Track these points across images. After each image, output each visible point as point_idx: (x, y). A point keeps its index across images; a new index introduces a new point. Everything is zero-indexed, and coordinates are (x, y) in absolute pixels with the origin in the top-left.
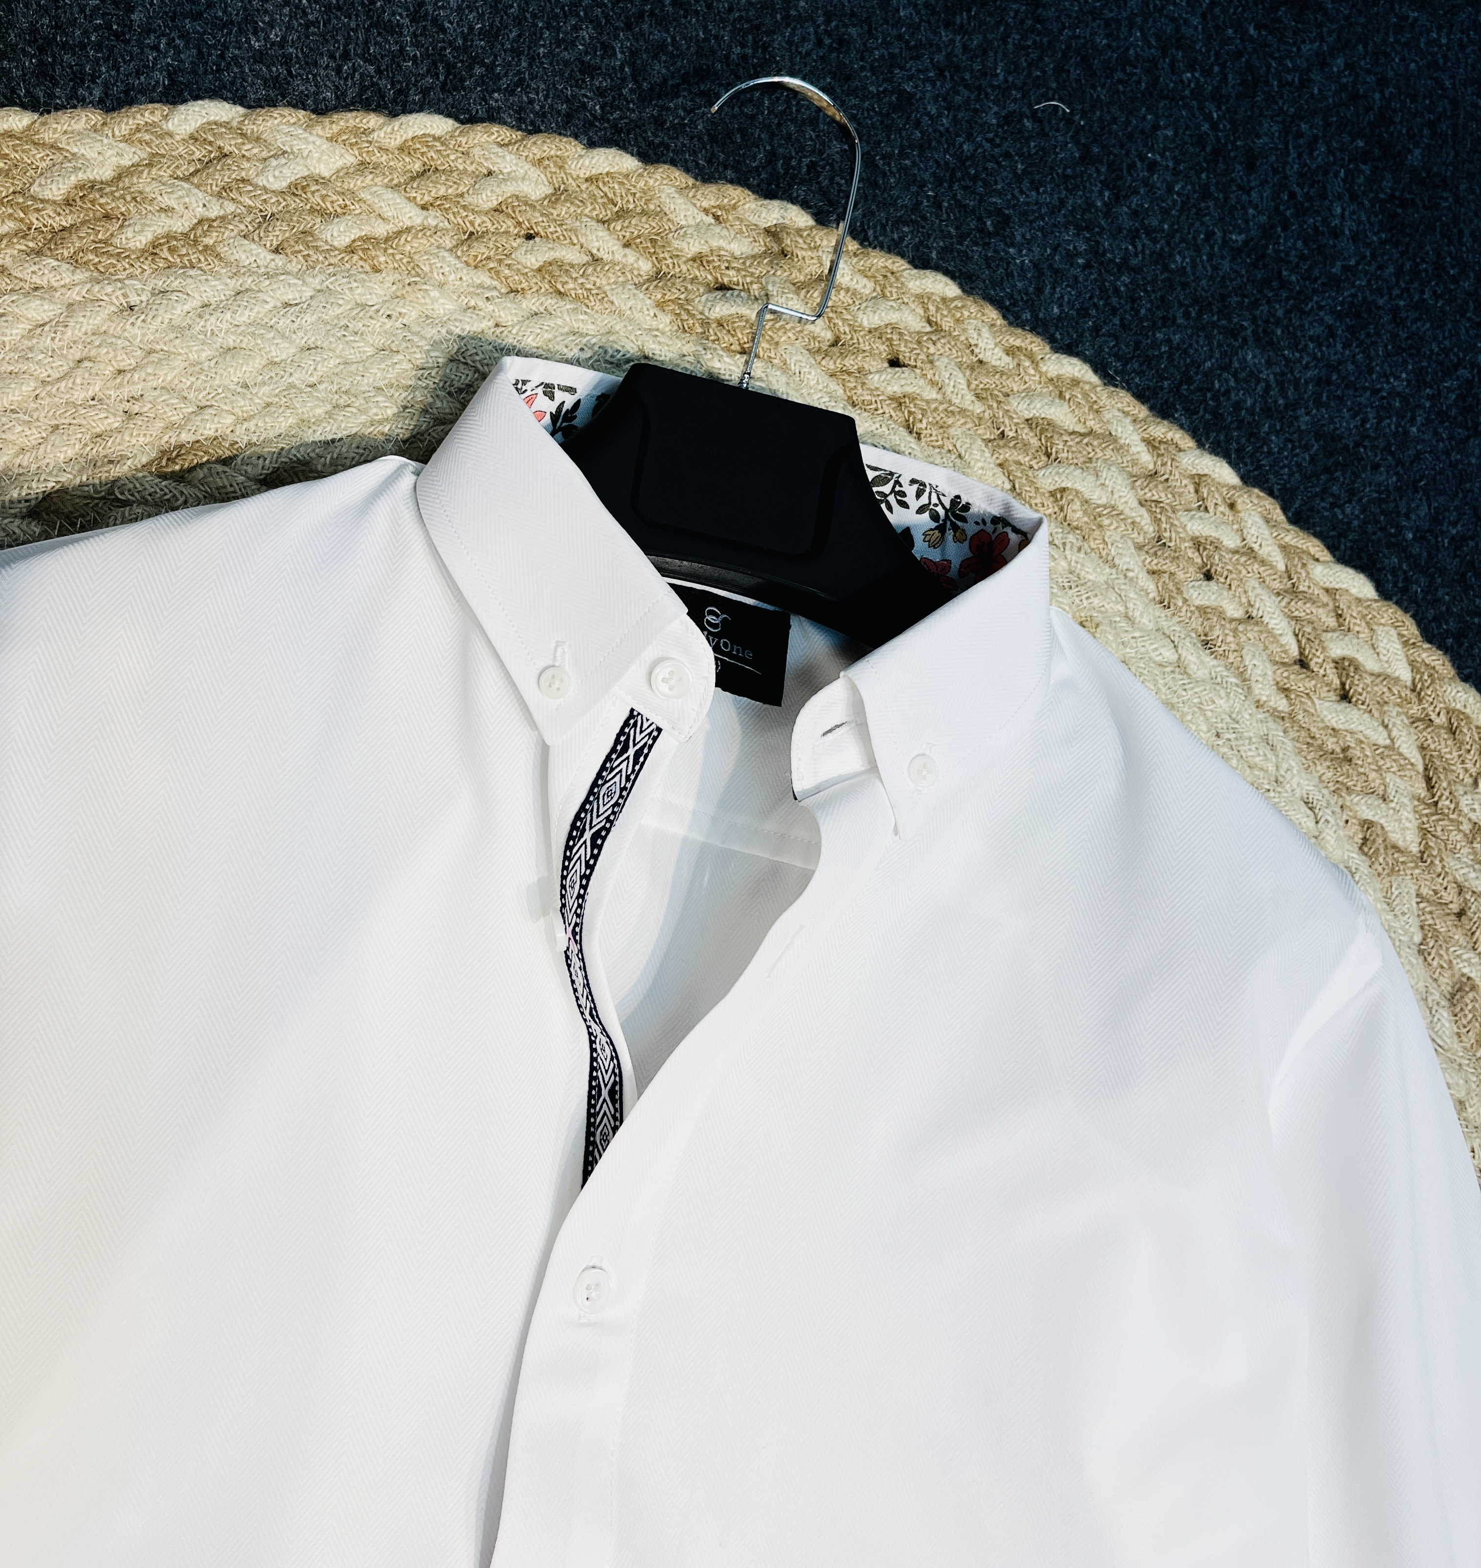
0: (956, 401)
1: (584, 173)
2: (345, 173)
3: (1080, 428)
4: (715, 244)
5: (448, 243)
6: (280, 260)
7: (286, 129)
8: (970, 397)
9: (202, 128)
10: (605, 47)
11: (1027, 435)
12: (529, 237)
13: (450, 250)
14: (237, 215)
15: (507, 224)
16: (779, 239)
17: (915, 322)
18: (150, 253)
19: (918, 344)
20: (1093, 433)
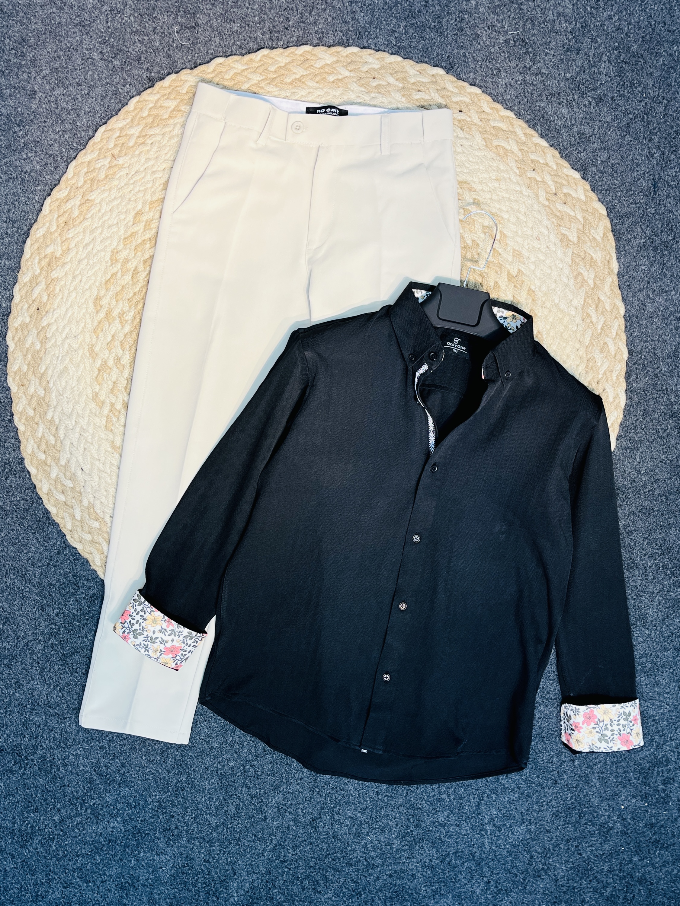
0: (475, 121)
1: (388, 62)
2: (334, 63)
3: (507, 130)
4: (418, 79)
5: (355, 80)
6: (318, 85)
7: (321, 52)
8: (479, 120)
9: (303, 53)
10: (399, 25)
11: (492, 131)
12: (374, 78)
13: (355, 82)
14: (310, 74)
15: (369, 75)
16: (435, 78)
17: (467, 100)
18: (291, 83)
19: (467, 106)
20: (510, 131)
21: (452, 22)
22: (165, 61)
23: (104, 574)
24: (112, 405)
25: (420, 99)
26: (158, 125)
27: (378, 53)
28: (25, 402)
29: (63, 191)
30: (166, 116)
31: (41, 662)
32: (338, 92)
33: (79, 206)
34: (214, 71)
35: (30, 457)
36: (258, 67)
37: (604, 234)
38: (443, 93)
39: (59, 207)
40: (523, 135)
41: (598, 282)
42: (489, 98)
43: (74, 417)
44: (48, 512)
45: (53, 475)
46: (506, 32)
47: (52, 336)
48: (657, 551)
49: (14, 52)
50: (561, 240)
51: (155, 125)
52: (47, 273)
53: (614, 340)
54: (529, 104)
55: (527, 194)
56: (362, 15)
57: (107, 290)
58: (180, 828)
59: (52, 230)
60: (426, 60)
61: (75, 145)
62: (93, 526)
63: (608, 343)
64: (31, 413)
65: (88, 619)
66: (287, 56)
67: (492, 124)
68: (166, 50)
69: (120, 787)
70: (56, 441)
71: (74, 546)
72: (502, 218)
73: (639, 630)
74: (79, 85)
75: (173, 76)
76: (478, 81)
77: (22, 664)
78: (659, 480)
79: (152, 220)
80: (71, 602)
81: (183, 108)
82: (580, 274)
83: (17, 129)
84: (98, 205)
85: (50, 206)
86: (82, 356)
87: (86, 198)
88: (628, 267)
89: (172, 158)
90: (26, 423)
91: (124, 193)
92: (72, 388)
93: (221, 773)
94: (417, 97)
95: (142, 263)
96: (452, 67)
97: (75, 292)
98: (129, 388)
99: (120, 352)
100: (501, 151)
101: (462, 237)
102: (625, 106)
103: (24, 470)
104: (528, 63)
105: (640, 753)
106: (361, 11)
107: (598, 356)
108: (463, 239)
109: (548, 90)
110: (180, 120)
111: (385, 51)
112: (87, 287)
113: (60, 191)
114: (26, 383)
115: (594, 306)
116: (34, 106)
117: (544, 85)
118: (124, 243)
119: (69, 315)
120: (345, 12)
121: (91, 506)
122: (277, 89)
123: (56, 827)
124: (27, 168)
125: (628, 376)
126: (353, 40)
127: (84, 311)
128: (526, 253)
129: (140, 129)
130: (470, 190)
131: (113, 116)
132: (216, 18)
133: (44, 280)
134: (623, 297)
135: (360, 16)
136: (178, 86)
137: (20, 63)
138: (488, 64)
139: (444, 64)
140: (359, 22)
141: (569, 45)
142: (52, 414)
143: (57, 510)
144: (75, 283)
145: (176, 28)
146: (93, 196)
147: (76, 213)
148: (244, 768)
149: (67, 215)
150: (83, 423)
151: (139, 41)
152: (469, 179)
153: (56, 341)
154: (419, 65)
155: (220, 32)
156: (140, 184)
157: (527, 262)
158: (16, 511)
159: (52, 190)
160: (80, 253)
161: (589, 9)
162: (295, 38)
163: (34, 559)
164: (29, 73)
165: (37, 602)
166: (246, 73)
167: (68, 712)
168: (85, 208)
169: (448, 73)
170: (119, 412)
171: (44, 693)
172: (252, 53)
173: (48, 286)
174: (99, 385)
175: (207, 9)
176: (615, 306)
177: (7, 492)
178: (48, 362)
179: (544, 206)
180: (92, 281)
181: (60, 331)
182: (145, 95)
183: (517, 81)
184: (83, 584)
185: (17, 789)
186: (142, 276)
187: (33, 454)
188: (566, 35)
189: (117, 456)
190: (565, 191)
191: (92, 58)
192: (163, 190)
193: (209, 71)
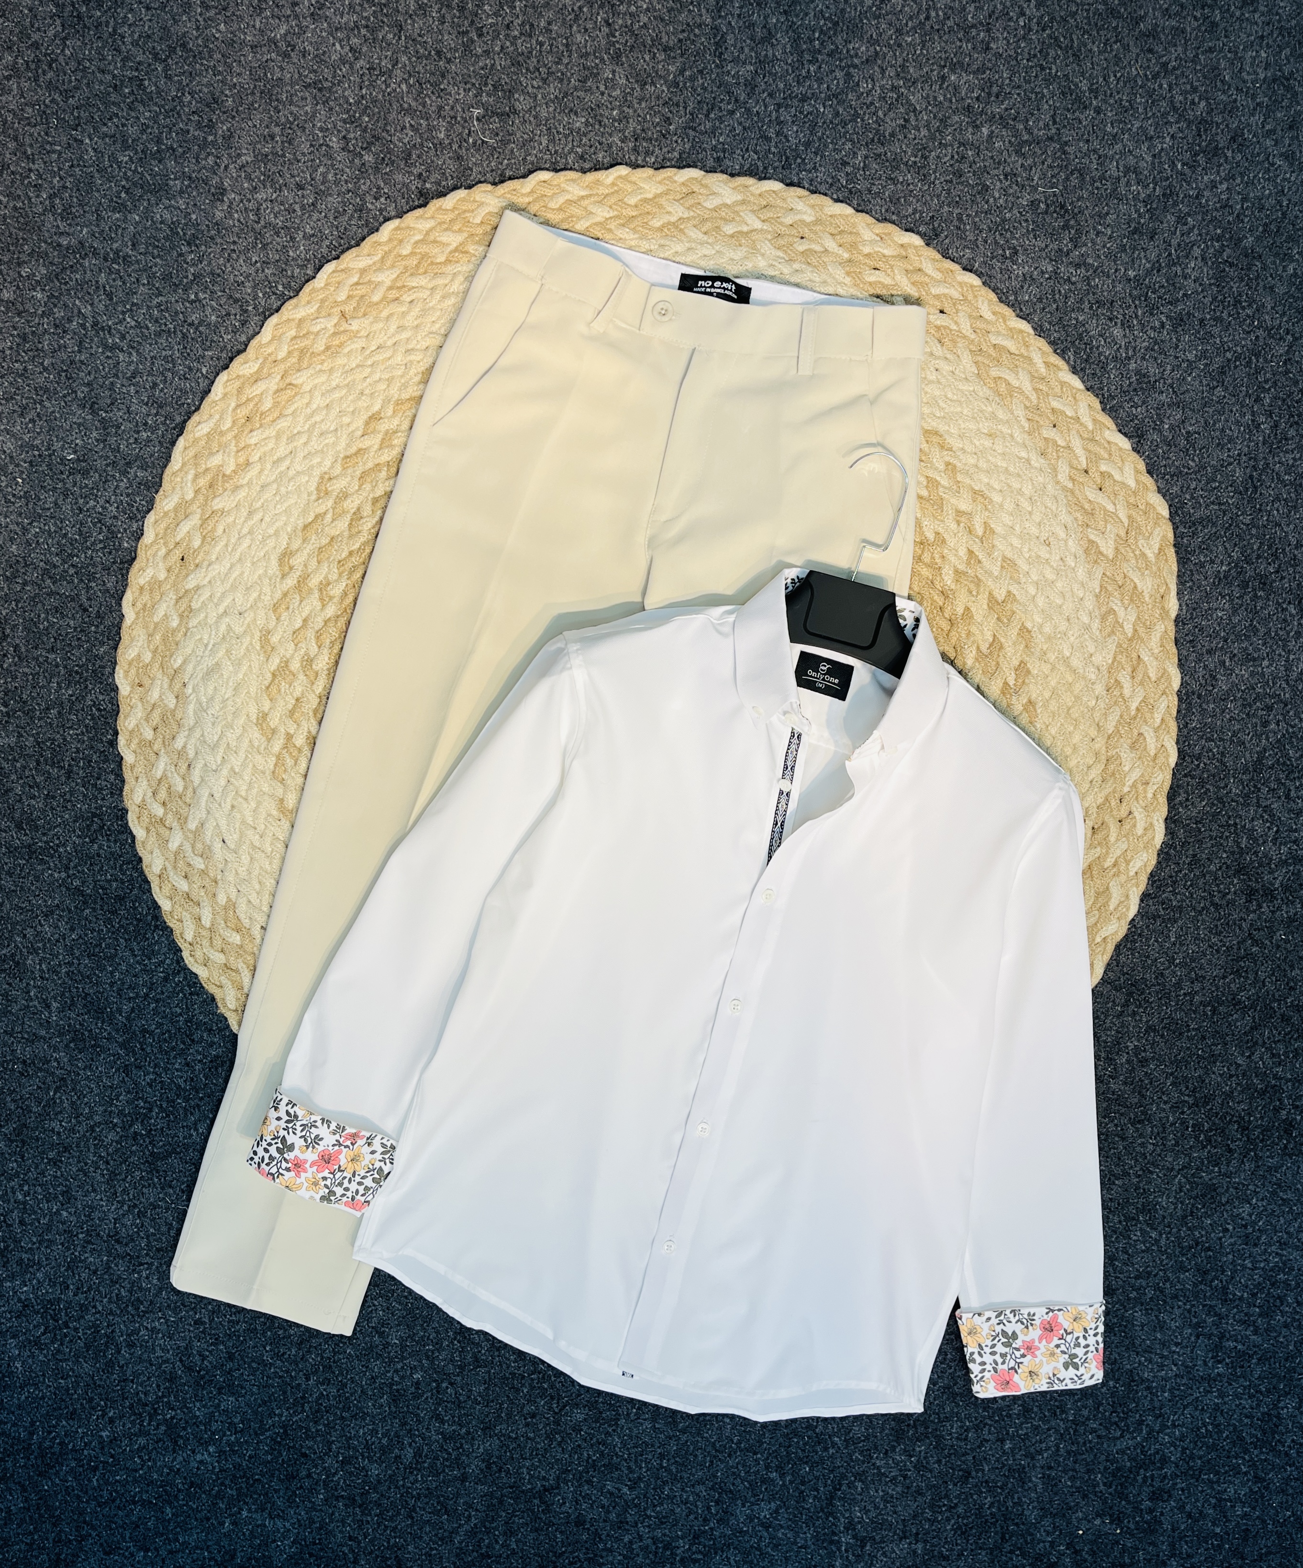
0: (964, 332)
1: (829, 213)
2: (736, 203)
3: (1017, 352)
4: (876, 249)
5: (769, 237)
6: (705, 238)
7: (717, 183)
8: (970, 331)
10: (854, 153)
11: (991, 351)
12: (802, 238)
13: (769, 241)
14: (694, 218)
15: (794, 232)
16: (906, 250)
17: (955, 294)
18: (660, 229)
19: (954, 304)
20: (1021, 355)
21: (946, 159)
22: (451, 166)
23: (240, 1025)
24: (289, 737)
25: (875, 283)
26: (425, 273)
27: (815, 196)
28: (140, 714)
29: (251, 364)
30: (441, 259)
31: (112, 1162)
32: (738, 255)
33: (275, 393)
34: (532, 192)
35: (137, 809)
36: (607, 195)
37: (1160, 549)
38: (916, 277)
39: (240, 391)
40: (1042, 365)
41: (1141, 630)
42: (993, 296)
43: (221, 750)
44: (157, 907)
45: (174, 845)
46: (1034, 189)
47: (202, 607)
48: (1186, 1098)
49: (196, 118)
50: (1087, 551)
51: (421, 271)
52: (206, 501)
53: (1156, 730)
54: (1059, 315)
55: (1037, 465)
56: (795, 129)
57: (304, 541)
58: (315, 1476)
59: (224, 429)
60: (894, 217)
61: (280, 288)
62: (231, 940)
63: (1146, 735)
64: (149, 734)
65: (201, 1099)
66: (660, 183)
67: (994, 340)
68: (455, 146)
69: (220, 1393)
70: (185, 788)
71: (194, 970)
72: (991, 501)
73: (1141, 1229)
74: (300, 187)
75: (461, 193)
76: (977, 265)
77: (79, 1162)
78: (1204, 978)
79: (395, 432)
80: (177, 1066)
81: (471, 248)
82: (1112, 611)
83: (185, 249)
84: (307, 396)
85: (225, 387)
86: (247, 649)
87: (288, 381)
88: (1194, 609)
89: (443, 331)
90: (138, 751)
91: (354, 381)
92: (224, 701)
93: (398, 1390)
94: (872, 279)
95: (370, 503)
96: (936, 235)
97: (249, 537)
98: (321, 711)
99: (314, 649)
100: (1003, 388)
101: (918, 524)
102: (1220, 336)
103: (126, 830)
104: (1066, 243)
105: (1118, 1442)
106: (793, 122)
107: (1127, 757)
108: (921, 528)
109: (1094, 294)
110: (464, 268)
111: (826, 195)
112: (271, 531)
113: (245, 363)
114: (146, 682)
115: (1130, 670)
116: (219, 215)
117: (1088, 284)
118: (342, 465)
119: (234, 576)
120: (766, 121)
121: (231, 906)
122: (636, 236)
123: (102, 1448)
124: (194, 318)
125: (1171, 796)
126: (775, 169)
127: (261, 572)
128: (1023, 566)
129: (395, 276)
130: (942, 447)
131: (352, 247)
132: (546, 104)
133: (199, 510)
134: (1180, 660)
135: (791, 131)
136: (469, 211)
137: (205, 138)
138: (998, 237)
139: (922, 229)
140: (788, 141)
141: (1139, 223)
142: (184, 740)
143: (173, 906)
144: (251, 523)
145: (476, 112)
146: (300, 379)
147: (268, 404)
148: (438, 1387)
149: (251, 405)
150: (236, 762)
151: (411, 125)
152: (942, 428)
153: (206, 617)
154: (882, 225)
155: (550, 129)
156: (383, 368)
157: (1023, 580)
158: (102, 899)
159: (231, 359)
160: (266, 472)
161: (1179, 166)
162: (676, 154)
163: (123, 984)
164: (218, 158)
165: (119, 1059)
166: (586, 202)
167: (147, 1255)
168: (284, 396)
169: (928, 245)
170: (300, 750)
171: (111, 1216)
172: (600, 169)
173: (204, 521)
174: (271, 700)
175: (533, 87)
176: (1164, 674)
177: (91, 865)
178: (188, 651)
179: (1065, 489)
180: (282, 523)
181: (215, 601)
182: (410, 218)
183: (1043, 272)
184: (202, 1037)
185: (44, 1375)
186: (368, 525)
187: (142, 806)
188: (1135, 205)
189: (286, 825)
190: (1103, 468)
191: (327, 146)
192: (420, 383)
193: (524, 191)
